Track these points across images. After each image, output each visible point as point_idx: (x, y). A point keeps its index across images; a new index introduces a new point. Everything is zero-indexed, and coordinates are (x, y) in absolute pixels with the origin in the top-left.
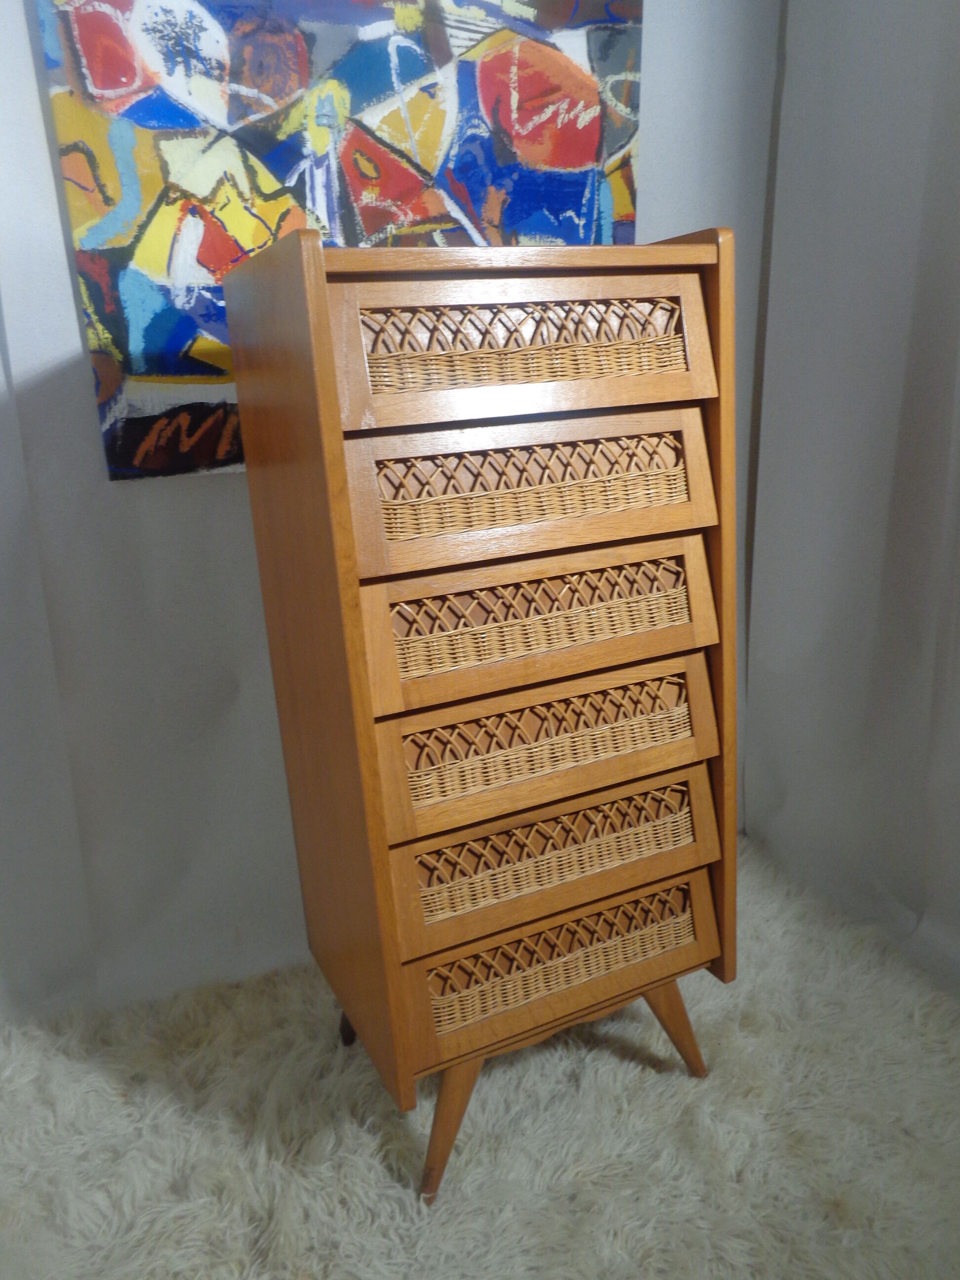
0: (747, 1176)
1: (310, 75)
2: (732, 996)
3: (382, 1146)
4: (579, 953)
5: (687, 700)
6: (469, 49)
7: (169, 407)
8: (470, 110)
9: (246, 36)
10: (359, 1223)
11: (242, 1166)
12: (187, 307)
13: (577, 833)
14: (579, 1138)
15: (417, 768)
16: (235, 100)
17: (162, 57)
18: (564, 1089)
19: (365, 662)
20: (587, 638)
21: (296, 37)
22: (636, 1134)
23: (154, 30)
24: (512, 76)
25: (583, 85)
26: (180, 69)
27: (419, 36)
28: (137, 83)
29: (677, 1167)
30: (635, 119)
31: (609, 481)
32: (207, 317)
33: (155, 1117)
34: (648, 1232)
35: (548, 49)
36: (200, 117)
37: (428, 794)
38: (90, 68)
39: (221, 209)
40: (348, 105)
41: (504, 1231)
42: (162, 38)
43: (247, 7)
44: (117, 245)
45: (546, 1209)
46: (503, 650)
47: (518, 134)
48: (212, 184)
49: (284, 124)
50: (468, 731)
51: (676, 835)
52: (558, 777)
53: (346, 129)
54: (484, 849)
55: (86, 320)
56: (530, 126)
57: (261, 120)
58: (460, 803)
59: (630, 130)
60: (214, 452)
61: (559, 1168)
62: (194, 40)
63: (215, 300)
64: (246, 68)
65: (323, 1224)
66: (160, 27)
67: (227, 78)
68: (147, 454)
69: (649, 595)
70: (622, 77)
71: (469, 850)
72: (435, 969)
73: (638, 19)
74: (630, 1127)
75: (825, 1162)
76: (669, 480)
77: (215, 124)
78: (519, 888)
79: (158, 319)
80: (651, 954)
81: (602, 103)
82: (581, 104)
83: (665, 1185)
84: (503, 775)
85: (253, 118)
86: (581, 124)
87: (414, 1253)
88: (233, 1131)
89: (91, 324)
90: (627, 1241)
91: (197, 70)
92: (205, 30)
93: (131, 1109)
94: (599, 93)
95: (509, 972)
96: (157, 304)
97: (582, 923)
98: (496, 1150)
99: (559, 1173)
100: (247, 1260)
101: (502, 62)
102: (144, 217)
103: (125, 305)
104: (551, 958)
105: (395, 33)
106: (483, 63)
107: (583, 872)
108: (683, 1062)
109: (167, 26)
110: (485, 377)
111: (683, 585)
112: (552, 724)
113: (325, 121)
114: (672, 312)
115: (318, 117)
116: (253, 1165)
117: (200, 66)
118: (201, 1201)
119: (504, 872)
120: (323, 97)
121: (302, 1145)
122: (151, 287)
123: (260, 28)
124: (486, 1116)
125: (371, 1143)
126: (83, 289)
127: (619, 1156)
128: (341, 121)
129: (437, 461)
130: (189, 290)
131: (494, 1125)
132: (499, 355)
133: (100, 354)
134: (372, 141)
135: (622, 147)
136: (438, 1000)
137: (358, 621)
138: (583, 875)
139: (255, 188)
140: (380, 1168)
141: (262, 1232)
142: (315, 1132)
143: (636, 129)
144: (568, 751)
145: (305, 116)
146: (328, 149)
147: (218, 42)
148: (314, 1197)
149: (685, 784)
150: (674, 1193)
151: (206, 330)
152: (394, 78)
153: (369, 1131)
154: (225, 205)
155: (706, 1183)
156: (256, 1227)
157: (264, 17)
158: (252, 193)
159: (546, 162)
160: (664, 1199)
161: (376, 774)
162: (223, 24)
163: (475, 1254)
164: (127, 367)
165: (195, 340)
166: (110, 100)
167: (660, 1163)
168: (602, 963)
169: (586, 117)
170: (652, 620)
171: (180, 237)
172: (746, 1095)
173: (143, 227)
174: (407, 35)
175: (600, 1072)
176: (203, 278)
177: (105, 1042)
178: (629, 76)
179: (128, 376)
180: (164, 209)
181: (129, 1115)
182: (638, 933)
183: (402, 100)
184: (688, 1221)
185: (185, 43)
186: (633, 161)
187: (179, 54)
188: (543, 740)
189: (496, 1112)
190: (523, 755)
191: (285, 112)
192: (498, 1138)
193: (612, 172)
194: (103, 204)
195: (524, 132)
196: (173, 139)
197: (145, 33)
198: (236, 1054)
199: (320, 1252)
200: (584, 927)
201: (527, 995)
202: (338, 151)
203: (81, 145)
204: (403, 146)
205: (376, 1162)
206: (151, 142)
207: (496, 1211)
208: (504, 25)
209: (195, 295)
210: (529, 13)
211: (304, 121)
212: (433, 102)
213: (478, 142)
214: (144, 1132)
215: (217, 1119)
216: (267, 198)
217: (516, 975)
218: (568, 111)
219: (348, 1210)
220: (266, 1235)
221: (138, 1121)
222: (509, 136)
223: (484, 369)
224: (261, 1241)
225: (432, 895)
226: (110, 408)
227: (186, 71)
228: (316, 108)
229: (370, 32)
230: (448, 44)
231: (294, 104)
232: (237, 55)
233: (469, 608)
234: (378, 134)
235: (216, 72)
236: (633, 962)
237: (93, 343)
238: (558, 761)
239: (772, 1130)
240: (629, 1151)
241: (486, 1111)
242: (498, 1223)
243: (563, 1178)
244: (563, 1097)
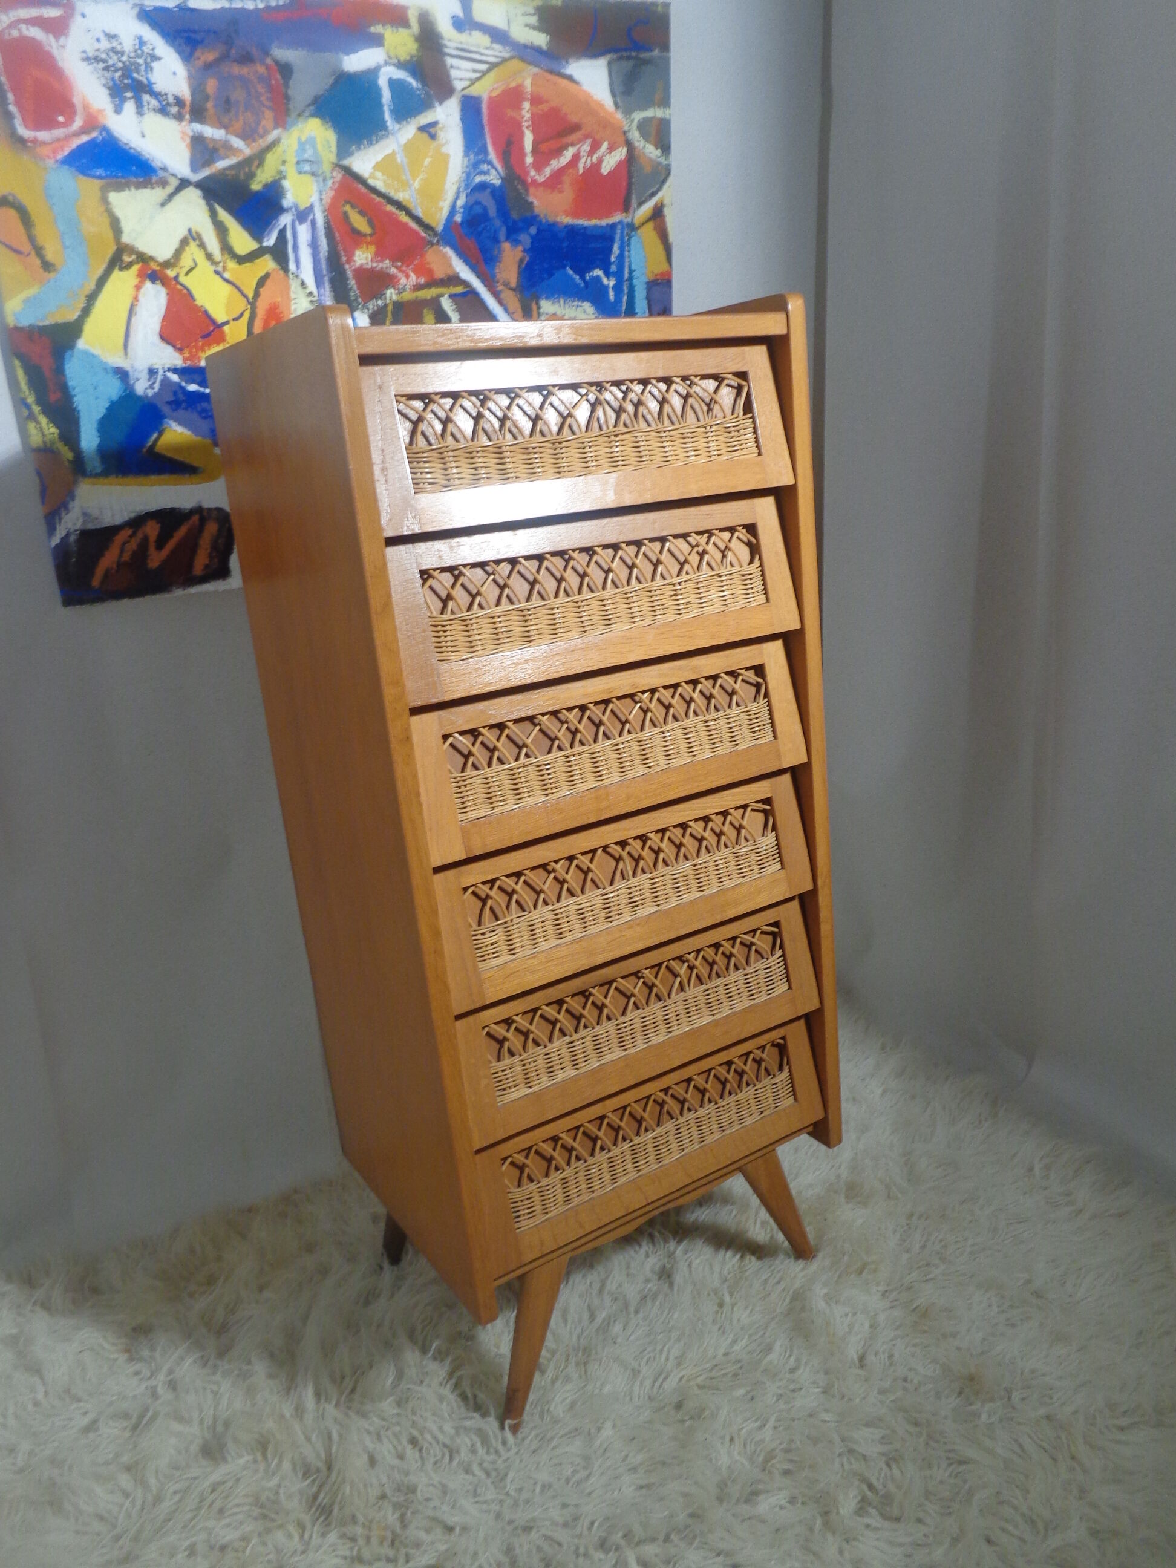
0: (871, 1358)
1: (287, 112)
2: (833, 1166)
3: (451, 1375)
4: (669, 1126)
5: (774, 829)
6: (473, 82)
7: (133, 515)
8: (477, 154)
9: (208, 66)
10: (435, 1463)
11: (287, 1414)
12: (150, 393)
13: (661, 988)
14: (679, 1340)
15: (479, 925)
16: (197, 141)
17: (107, 92)
18: (655, 1288)
19: (420, 805)
20: (663, 763)
21: (268, 68)
22: (742, 1329)
23: (97, 59)
24: (524, 112)
25: (605, 124)
26: (130, 107)
27: (413, 67)
28: (78, 123)
29: (792, 1359)
30: (665, 163)
31: (679, 583)
32: (175, 404)
33: (171, 1372)
34: (767, 1433)
35: (565, 83)
36: (157, 164)
37: (494, 953)
38: (17, 103)
39: (187, 273)
40: (334, 148)
41: (606, 1450)
42: (106, 69)
43: (209, 31)
44: (60, 319)
45: (651, 1422)
46: (571, 782)
47: (534, 181)
48: (175, 244)
49: (259, 172)
50: (536, 878)
51: (769, 983)
52: (638, 925)
53: (332, 177)
54: (559, 1013)
55: (26, 413)
56: (548, 171)
57: (231, 167)
58: (530, 962)
59: (662, 175)
60: (190, 566)
61: (660, 1375)
62: (146, 71)
63: (183, 384)
64: (209, 105)
65: (393, 1468)
66: (104, 56)
67: (187, 116)
68: (107, 575)
69: (728, 711)
70: (649, 113)
71: (542, 1016)
72: (510, 1156)
73: (665, 47)
74: (735, 1321)
75: (954, 1335)
76: (745, 580)
77: (176, 172)
78: (600, 1056)
79: (114, 408)
80: (748, 1121)
81: (629, 144)
82: (605, 145)
83: (781, 1380)
84: (578, 927)
85: (221, 164)
86: (605, 169)
87: (505, 1487)
88: (270, 1376)
89: (32, 417)
90: (745, 1446)
91: (151, 106)
92: (159, 59)
93: (138, 1366)
94: (625, 133)
95: (592, 1154)
96: (113, 390)
97: (671, 1092)
98: (585, 1364)
99: (660, 1380)
100: (306, 1518)
101: (512, 97)
102: (92, 285)
103: (73, 393)
104: (638, 1134)
105: (386, 63)
106: (490, 98)
107: (670, 1032)
108: (786, 1243)
109: (111, 54)
110: (539, 470)
111: (764, 699)
112: (628, 865)
113: (307, 167)
114: (739, 389)
115: (298, 163)
116: (299, 1411)
117: (154, 102)
118: (241, 1461)
119: (583, 1038)
120: (303, 139)
121: (356, 1382)
122: (105, 369)
123: (224, 57)
124: (568, 1327)
125: (438, 1371)
126: (20, 373)
127: (726, 1354)
128: (326, 167)
129: (488, 568)
130: (152, 372)
131: (579, 1337)
132: (553, 444)
133: (46, 451)
134: (364, 190)
135: (653, 194)
136: (516, 1193)
137: (410, 757)
138: (670, 1035)
139: (227, 248)
140: (453, 1398)
141: (321, 1486)
142: (371, 1367)
143: (668, 174)
144: (647, 894)
145: (284, 162)
146: (312, 200)
147: (174, 73)
148: (379, 1438)
149: (776, 924)
150: (792, 1387)
151: (176, 420)
152: (387, 116)
153: (435, 1359)
154: (191, 270)
155: (826, 1373)
156: (314, 1481)
157: (229, 43)
158: (222, 255)
159: (567, 213)
160: (781, 1395)
161: (437, 934)
162: (180, 52)
163: (574, 1480)
164: (79, 466)
165: (161, 433)
166: (44, 143)
167: (773, 1357)
168: (695, 1136)
169: (610, 162)
170: (733, 739)
171: (137, 309)
172: (860, 1272)
173: (92, 298)
174: (400, 65)
175: (694, 1265)
176: (168, 358)
177: (95, 1290)
178: (659, 113)
179: (81, 479)
180: (116, 274)
181: (137, 1373)
182: (733, 1098)
183: (398, 143)
184: (811, 1416)
185: (135, 75)
186: (666, 211)
187: (127, 88)
188: (619, 884)
189: (580, 1321)
190: (599, 902)
191: (259, 158)
192: (587, 1350)
193: (643, 224)
194: (41, 271)
195: (541, 179)
196: (123, 190)
197: (85, 63)
198: (261, 1289)
199: (395, 1499)
200: (673, 1096)
201: (614, 1179)
202: (324, 202)
203: (11, 198)
204: (401, 196)
205: (446, 1391)
206: (99, 194)
207: (593, 1431)
208: (513, 53)
209: (159, 378)
210: (541, 39)
211: (282, 168)
212: (434, 144)
213: (489, 190)
214: (160, 1390)
215: (249, 1363)
216: (242, 260)
217: (601, 1157)
218: (591, 153)
219: (421, 1450)
220: (327, 1488)
221: (150, 1378)
222: (524, 182)
223: (537, 461)
224: (322, 1496)
225: (503, 1071)
226: (60, 519)
227: (137, 108)
228: (297, 151)
229: (357, 61)
230: (448, 76)
231: (269, 148)
232: (197, 89)
233: (530, 736)
234: (371, 182)
235: (174, 110)
236: (728, 1132)
237: (36, 439)
238: (637, 906)
239: (892, 1307)
240: (737, 1348)
241: (569, 1322)
242: (597, 1443)
243: (666, 1385)
244: (655, 1297)
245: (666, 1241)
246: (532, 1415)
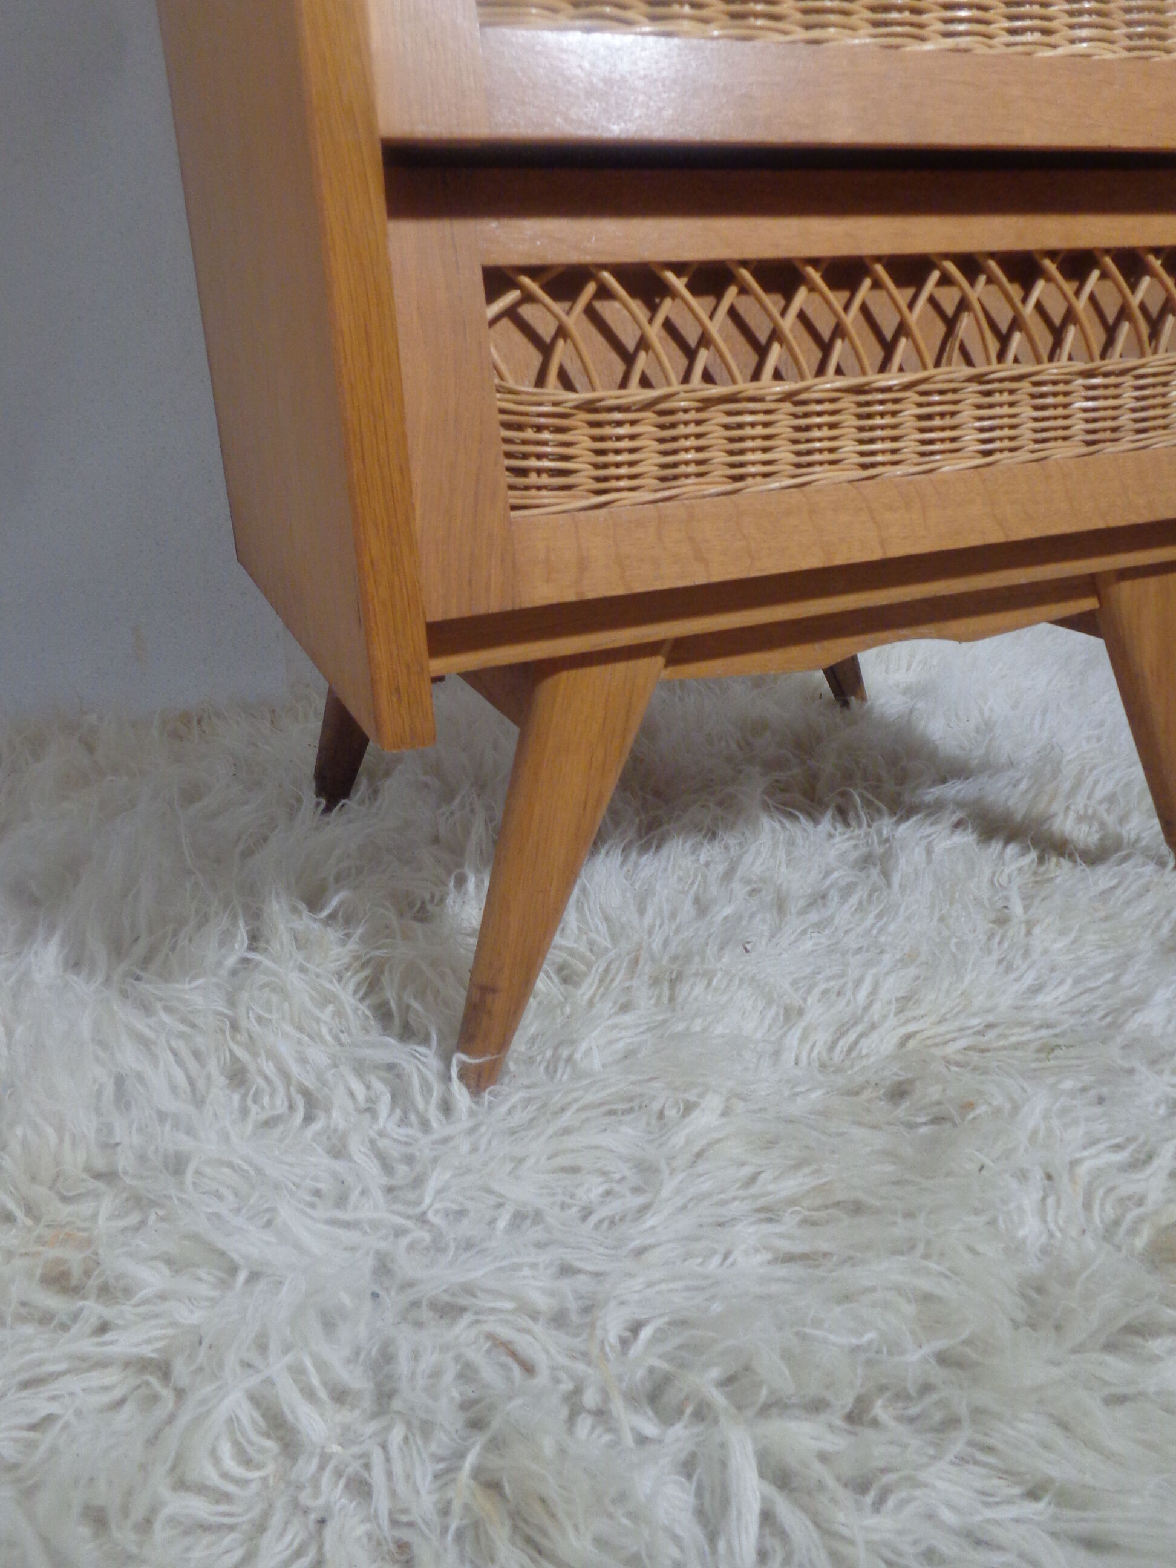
10: (270, 1122)
18: (849, 878)
22: (1057, 967)
41: (699, 1155)
45: (826, 1113)
61: (850, 1027)
65: (162, 1115)
74: (1036, 953)
87: (418, 1203)
90: (1087, 1206)
98: (673, 982)
99: (851, 1037)
121: (157, 949)
125: (335, 947)
127: (1018, 1007)
136: (524, 402)
140: (352, 1004)
153: (333, 921)
163: (604, 1212)
192: (681, 961)
205: (342, 989)
207: (671, 1113)
236: (1110, 448)
240: (1041, 999)
241: (650, 912)
242: (678, 1139)
243: (865, 1046)
244: (847, 891)
245: (874, 813)
246: (531, 1061)
